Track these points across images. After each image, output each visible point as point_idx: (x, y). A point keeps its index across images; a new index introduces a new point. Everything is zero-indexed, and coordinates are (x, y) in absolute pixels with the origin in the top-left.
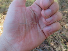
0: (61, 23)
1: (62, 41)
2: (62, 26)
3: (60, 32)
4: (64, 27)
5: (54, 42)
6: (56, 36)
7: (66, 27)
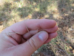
0: (64, 28)
1: (68, 48)
2: (65, 31)
3: (64, 39)
4: (68, 32)
5: (59, 52)
6: (60, 44)
7: (70, 32)
